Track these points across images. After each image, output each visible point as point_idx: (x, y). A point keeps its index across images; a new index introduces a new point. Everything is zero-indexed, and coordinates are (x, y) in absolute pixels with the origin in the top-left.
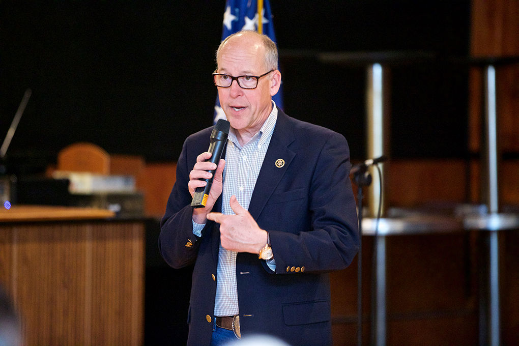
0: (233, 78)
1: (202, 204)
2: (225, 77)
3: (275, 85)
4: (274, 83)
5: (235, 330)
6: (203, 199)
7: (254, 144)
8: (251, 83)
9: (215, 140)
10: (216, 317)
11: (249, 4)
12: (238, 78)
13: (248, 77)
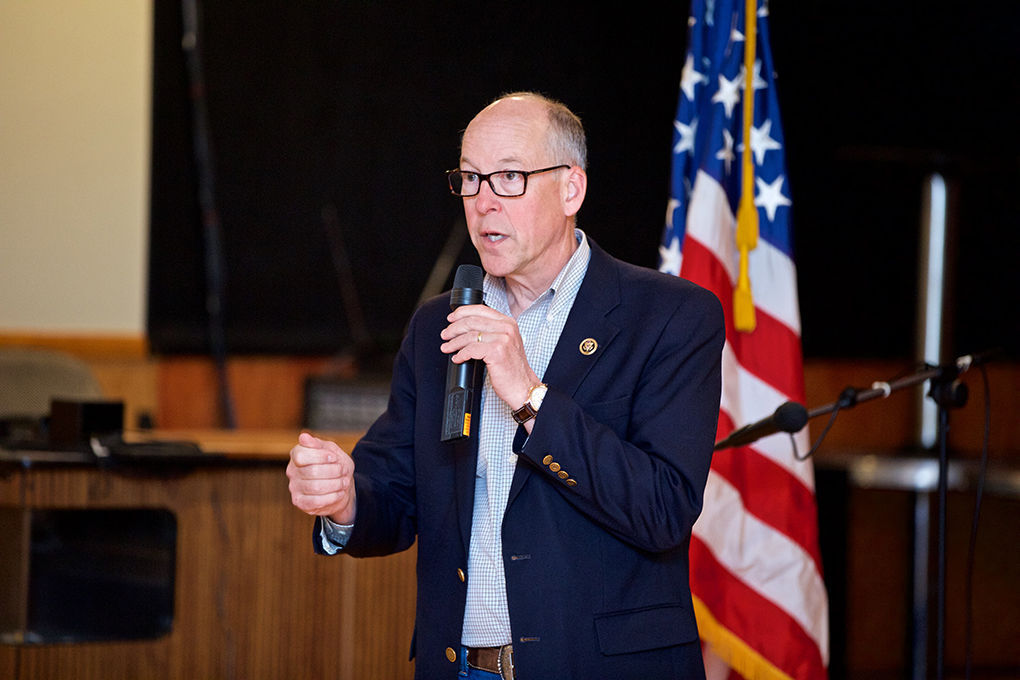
0: (482, 178)
2: (470, 175)
3: (576, 196)
4: (573, 191)
5: (503, 672)
7: (538, 314)
8: (516, 185)
10: (468, 648)
11: (728, 52)
12: (490, 175)
13: (510, 174)
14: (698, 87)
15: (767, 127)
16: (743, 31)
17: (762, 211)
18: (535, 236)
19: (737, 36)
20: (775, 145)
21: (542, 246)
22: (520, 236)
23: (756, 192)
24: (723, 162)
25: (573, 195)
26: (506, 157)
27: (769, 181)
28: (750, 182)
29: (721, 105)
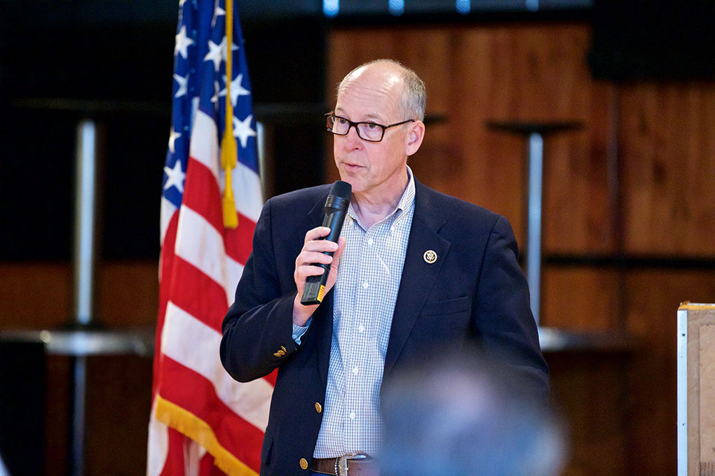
0: (352, 124)
1: (318, 299)
2: (343, 120)
3: (415, 141)
4: (413, 139)
5: (339, 474)
6: (320, 293)
8: (375, 134)
9: (332, 210)
11: (214, 23)
12: (357, 123)
13: (373, 125)
14: (190, 48)
15: (239, 78)
16: (223, 6)
17: (238, 140)
18: (384, 170)
19: (219, 11)
20: (245, 92)
21: (387, 176)
22: (373, 170)
23: (234, 127)
24: (214, 103)
25: (414, 140)
26: (370, 113)
27: (242, 119)
28: (231, 118)
29: (211, 62)
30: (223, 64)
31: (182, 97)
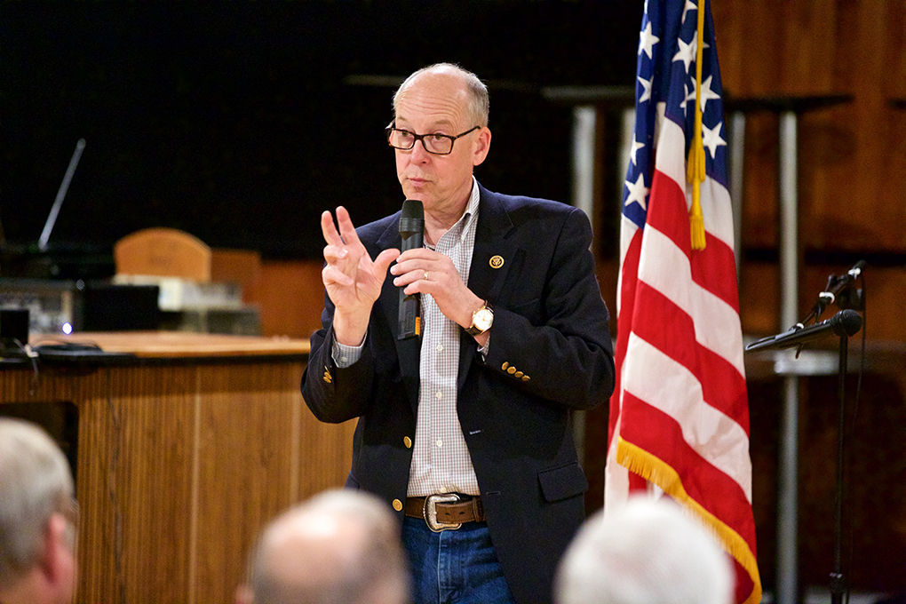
0: (417, 137)
3: (481, 150)
5: (427, 518)
8: (442, 145)
9: (408, 234)
11: (684, 18)
12: (423, 136)
13: (439, 136)
14: (655, 47)
15: (709, 80)
17: (707, 149)
20: (714, 96)
23: (703, 136)
24: (682, 109)
27: (712, 127)
28: (700, 126)
29: (681, 63)
30: (693, 64)
31: (647, 101)
